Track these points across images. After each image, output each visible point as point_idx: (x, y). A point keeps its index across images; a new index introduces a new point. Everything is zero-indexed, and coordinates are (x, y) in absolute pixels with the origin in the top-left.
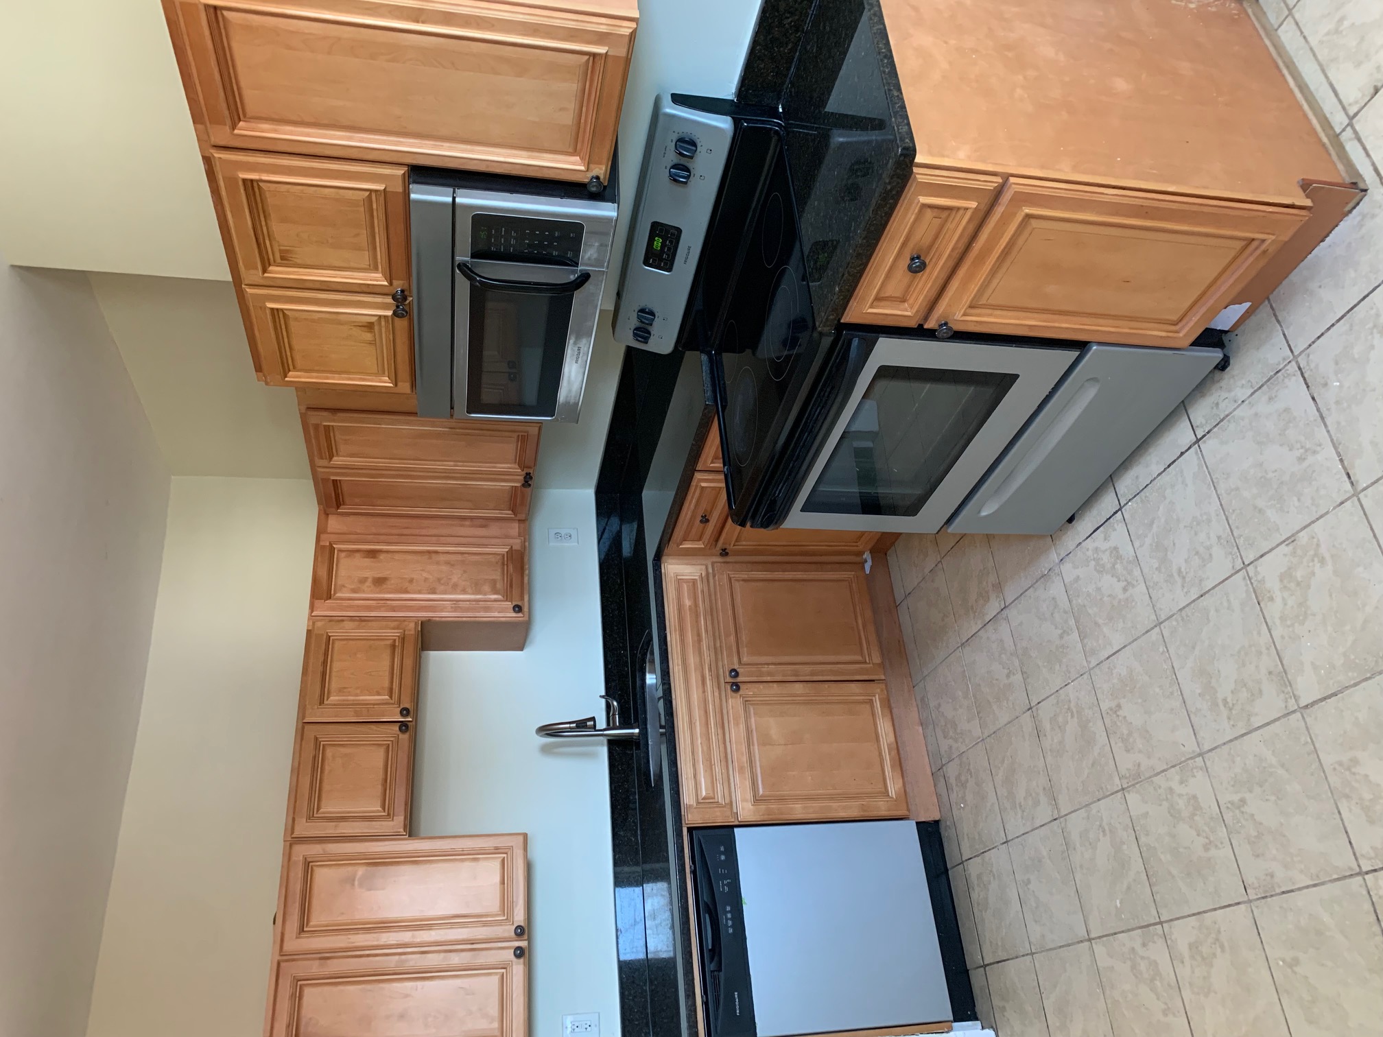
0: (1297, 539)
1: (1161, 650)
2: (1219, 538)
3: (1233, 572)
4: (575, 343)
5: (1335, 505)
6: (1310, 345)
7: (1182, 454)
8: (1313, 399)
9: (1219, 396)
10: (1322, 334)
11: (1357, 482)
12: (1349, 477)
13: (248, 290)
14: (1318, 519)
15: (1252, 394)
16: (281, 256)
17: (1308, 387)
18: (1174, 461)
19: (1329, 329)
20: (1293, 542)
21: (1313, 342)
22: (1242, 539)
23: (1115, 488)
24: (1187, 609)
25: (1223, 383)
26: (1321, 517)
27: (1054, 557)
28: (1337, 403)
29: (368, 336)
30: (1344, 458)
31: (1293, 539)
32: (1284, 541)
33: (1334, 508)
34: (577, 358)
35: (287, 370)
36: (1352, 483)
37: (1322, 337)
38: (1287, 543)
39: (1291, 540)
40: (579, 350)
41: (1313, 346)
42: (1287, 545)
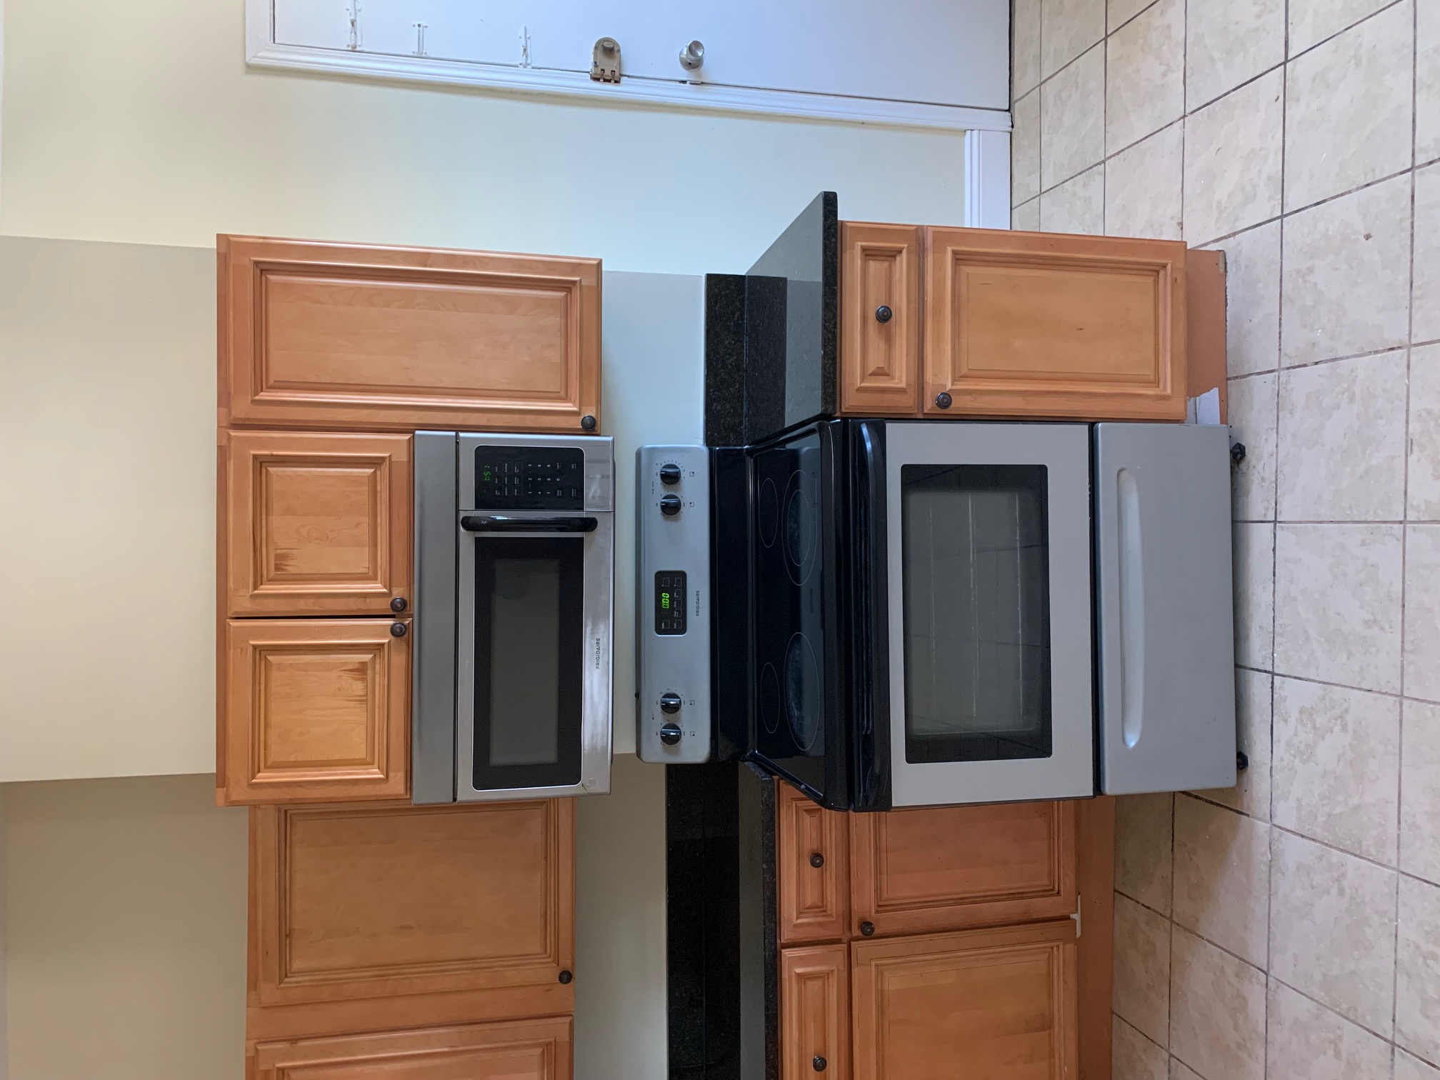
0: (1412, 437)
1: (1429, 714)
2: (1363, 544)
3: (1401, 542)
4: (593, 633)
5: (1406, 375)
6: (1280, 350)
7: (1274, 550)
8: (1316, 363)
9: (1258, 472)
10: (1280, 333)
11: (1400, 341)
12: (1392, 349)
13: (231, 624)
14: (1408, 403)
15: (1277, 433)
16: (276, 565)
17: (1305, 365)
18: (1275, 563)
19: (1280, 325)
20: (1412, 444)
21: (1280, 345)
22: (1379, 511)
23: (1253, 669)
24: (1407, 638)
25: (1253, 462)
26: (1408, 397)
27: (1262, 827)
28: (1332, 338)
29: (358, 687)
30: (1375, 349)
31: (1409, 443)
32: (1407, 455)
33: (1408, 378)
34: (598, 664)
35: (256, 769)
36: (1399, 348)
37: (1282, 335)
38: (1409, 453)
39: (1409, 444)
40: (598, 643)
41: (1282, 347)
42: (1411, 452)
